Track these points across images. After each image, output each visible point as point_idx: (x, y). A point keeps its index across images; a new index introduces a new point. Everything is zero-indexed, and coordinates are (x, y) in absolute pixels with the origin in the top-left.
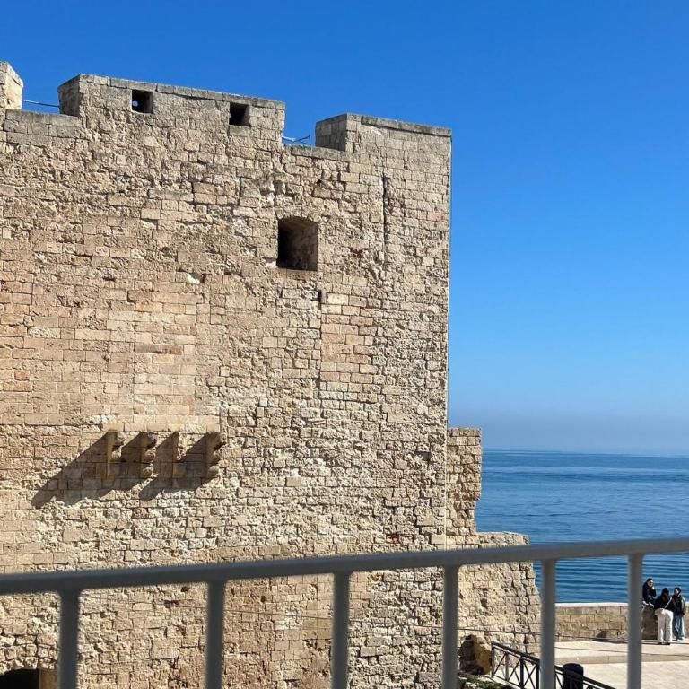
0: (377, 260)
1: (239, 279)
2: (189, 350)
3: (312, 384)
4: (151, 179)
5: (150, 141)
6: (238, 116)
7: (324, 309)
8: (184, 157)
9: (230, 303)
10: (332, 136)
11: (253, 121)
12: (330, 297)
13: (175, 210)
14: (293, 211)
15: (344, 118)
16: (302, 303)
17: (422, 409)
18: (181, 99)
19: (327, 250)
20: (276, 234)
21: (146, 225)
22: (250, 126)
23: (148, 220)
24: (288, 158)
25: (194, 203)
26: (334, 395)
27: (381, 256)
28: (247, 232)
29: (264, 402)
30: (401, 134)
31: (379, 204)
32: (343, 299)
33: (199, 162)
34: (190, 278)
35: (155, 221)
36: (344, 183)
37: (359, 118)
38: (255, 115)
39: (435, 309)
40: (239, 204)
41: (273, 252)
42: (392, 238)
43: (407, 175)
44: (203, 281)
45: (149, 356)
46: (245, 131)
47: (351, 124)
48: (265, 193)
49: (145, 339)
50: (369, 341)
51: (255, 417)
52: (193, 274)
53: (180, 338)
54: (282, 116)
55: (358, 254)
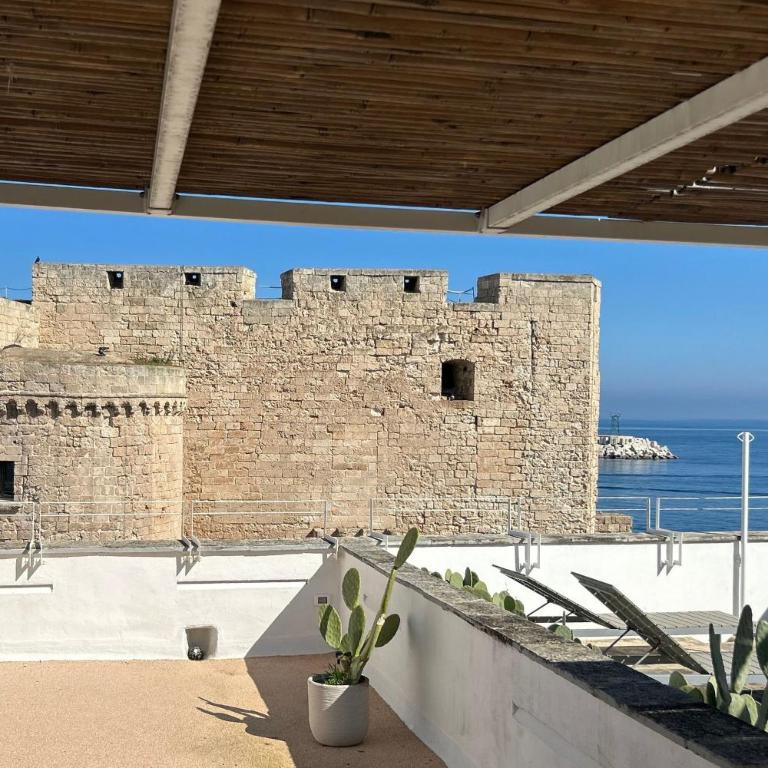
0: (525, 388)
1: (411, 410)
2: (372, 467)
3: (470, 490)
4: (344, 340)
5: (344, 313)
6: (412, 285)
7: (480, 430)
8: (369, 321)
9: (403, 430)
10: (488, 291)
11: (422, 288)
12: (485, 420)
13: (363, 362)
14: (454, 356)
15: (497, 277)
16: (461, 427)
17: (566, 508)
18: (367, 278)
19: (481, 384)
20: (441, 374)
21: (341, 375)
22: (419, 292)
23: (342, 371)
24: (450, 314)
25: (376, 356)
26: (488, 498)
27: (529, 385)
28: (417, 374)
29: (430, 505)
30: (547, 285)
31: (527, 343)
32: (496, 422)
33: (380, 324)
34: (373, 413)
35: (347, 372)
36: (497, 329)
37: (510, 276)
38: (423, 284)
39: (578, 426)
40: (411, 354)
41: (438, 388)
42: (538, 369)
43: (553, 317)
44: (383, 414)
45: (343, 472)
46: (416, 297)
47: (503, 281)
48: (431, 342)
49: (340, 459)
50: (518, 454)
51: (423, 516)
52: (376, 410)
53: (365, 458)
54: (446, 281)
55: (509, 385)
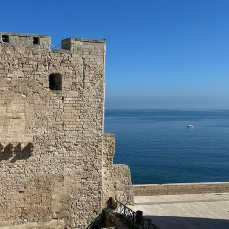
0: (81, 85)
1: (37, 94)
2: (23, 118)
3: (61, 126)
4: (9, 64)
5: (8, 52)
6: (36, 41)
7: (64, 102)
8: (20, 56)
9: (35, 102)
10: (66, 45)
11: (41, 43)
12: (66, 98)
13: (18, 74)
14: (55, 72)
15: (69, 39)
16: (58, 101)
17: (95, 132)
18: (18, 37)
19: (65, 83)
20: (49, 80)
21: (9, 79)
24: (52, 54)
25: (23, 71)
26: (68, 129)
27: (82, 84)
28: (40, 79)
29: (46, 132)
30: (88, 43)
31: (81, 67)
32: (70, 99)
33: (24, 57)
34: (23, 95)
35: (11, 78)
36: (70, 61)
37: (75, 39)
38: (41, 40)
39: (100, 100)
40: (37, 70)
41: (48, 85)
42: (86, 78)
43: (91, 57)
44: (26, 96)
45: (11, 120)
46: (38, 46)
47: (72, 41)
48: (45, 66)
49: (10, 115)
50: (79, 111)
51: (44, 137)
53: (21, 114)
54: (50, 40)
55: (75, 84)
